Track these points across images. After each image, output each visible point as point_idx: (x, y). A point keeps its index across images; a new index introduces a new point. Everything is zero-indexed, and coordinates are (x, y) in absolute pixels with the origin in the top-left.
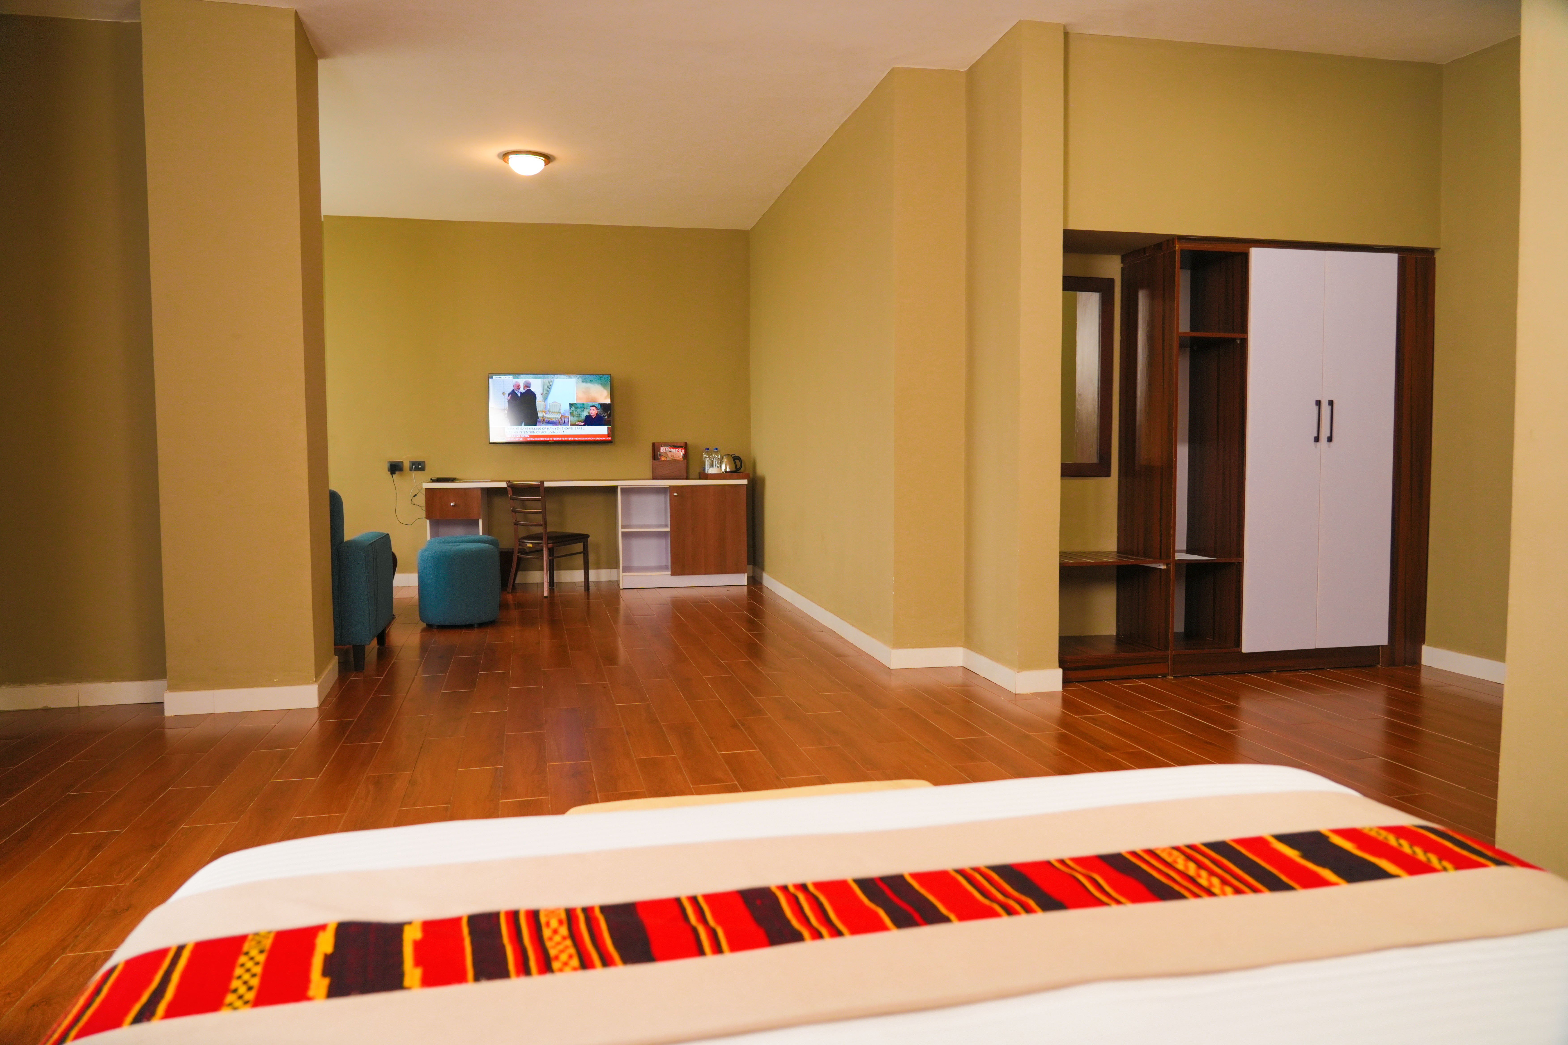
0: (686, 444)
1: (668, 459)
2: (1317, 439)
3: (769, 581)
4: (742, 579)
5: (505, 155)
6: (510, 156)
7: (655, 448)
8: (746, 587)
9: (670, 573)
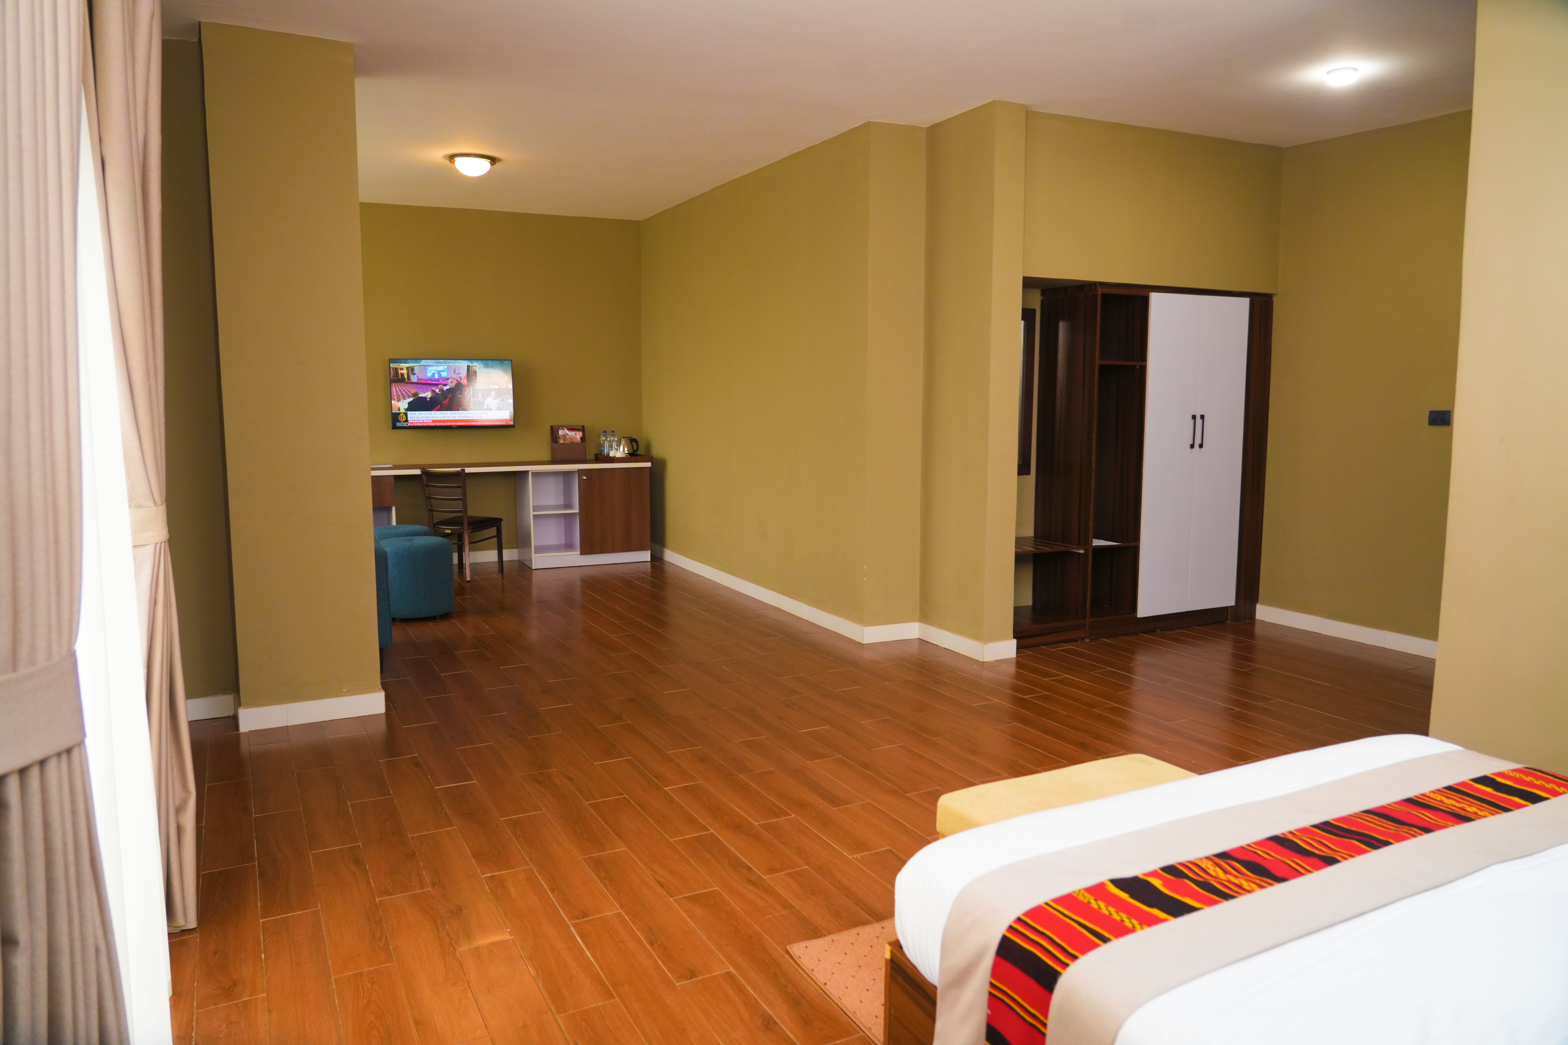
0: (583, 427)
1: (567, 442)
2: (1192, 446)
3: (671, 556)
4: (645, 556)
5: (452, 157)
6: (456, 159)
7: (554, 431)
8: (649, 563)
9: (579, 553)
